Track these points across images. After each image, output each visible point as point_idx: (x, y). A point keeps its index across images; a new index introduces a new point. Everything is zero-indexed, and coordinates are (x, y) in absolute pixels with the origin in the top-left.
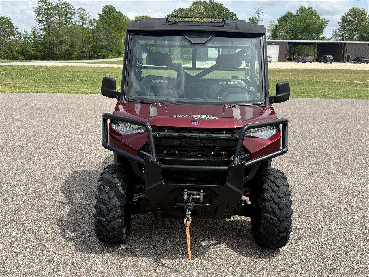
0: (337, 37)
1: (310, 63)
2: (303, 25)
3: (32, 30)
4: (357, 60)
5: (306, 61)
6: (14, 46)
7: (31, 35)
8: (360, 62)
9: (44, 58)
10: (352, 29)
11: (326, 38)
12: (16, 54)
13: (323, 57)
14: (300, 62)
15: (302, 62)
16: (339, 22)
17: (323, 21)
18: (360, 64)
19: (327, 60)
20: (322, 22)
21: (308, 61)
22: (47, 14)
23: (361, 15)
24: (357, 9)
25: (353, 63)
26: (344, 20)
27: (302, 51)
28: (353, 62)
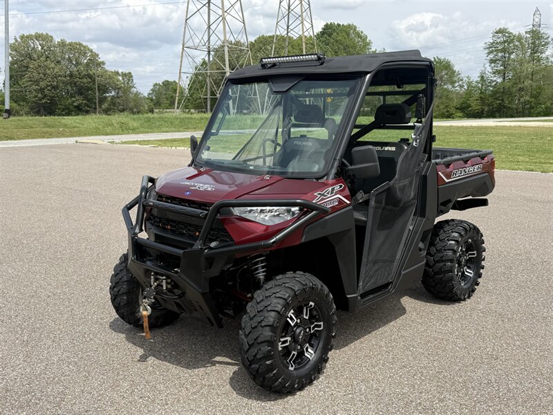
3: (479, 75)
6: (451, 99)
7: (476, 82)
9: (491, 115)
12: (452, 110)
22: (504, 50)
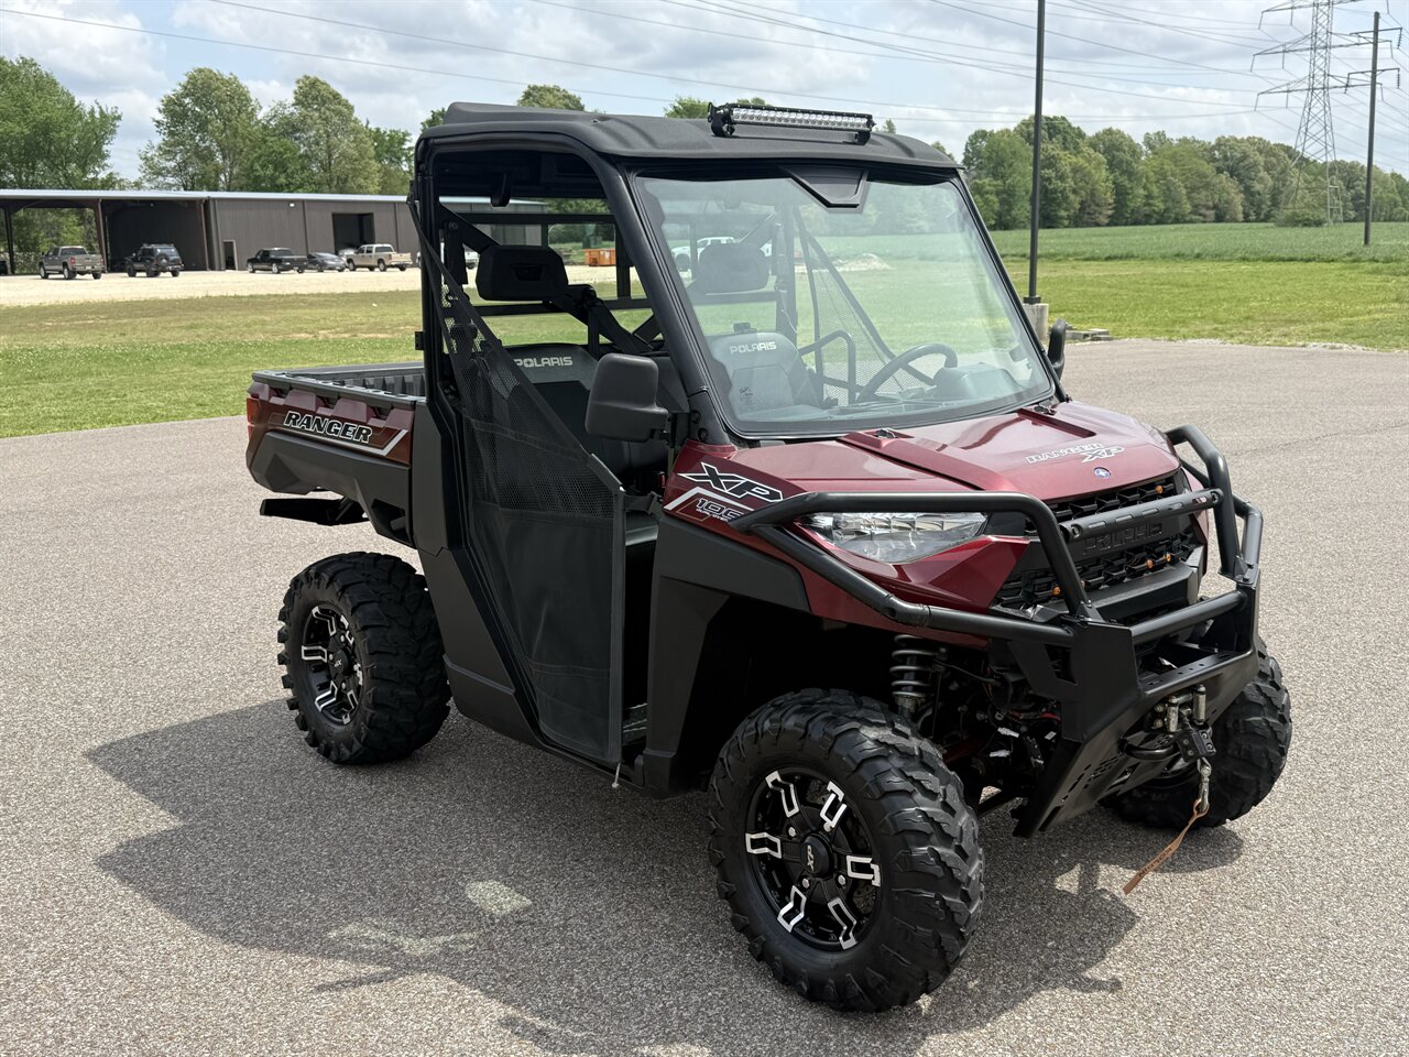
0: (160, 179)
1: (96, 276)
2: (17, 129)
4: (263, 261)
5: (78, 269)
8: (277, 266)
10: (207, 148)
11: (122, 180)
13: (140, 253)
14: (50, 276)
15: (62, 276)
16: (158, 122)
17: (97, 115)
18: (278, 273)
19: (157, 265)
20: (93, 121)
21: (88, 272)
23: (232, 98)
24: (212, 75)
25: (253, 272)
26: (174, 111)
27: (33, 235)
28: (250, 266)
